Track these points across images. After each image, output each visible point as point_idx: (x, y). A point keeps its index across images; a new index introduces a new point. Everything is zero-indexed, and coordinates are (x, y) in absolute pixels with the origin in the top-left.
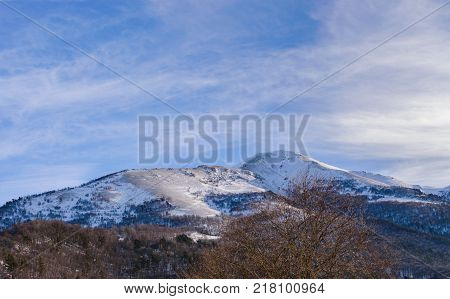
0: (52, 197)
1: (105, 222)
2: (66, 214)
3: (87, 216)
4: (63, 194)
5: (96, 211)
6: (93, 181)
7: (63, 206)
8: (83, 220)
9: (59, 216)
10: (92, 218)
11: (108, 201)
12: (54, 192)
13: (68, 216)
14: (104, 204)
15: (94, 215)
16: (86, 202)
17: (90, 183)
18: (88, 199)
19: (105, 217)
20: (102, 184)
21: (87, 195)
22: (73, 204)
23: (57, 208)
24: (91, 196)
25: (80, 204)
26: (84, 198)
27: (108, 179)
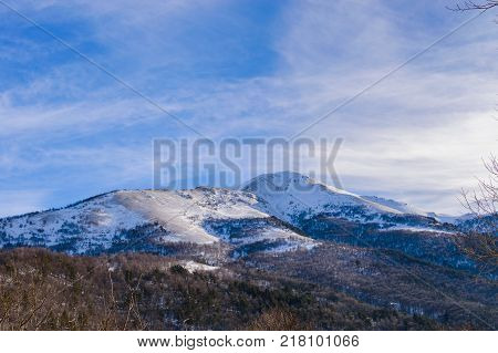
0: (35, 219)
1: (93, 247)
2: (50, 238)
3: (74, 240)
4: (47, 216)
5: (83, 235)
6: (80, 202)
7: (47, 229)
8: (69, 245)
9: (42, 240)
10: (78, 243)
11: (96, 224)
12: (37, 213)
13: (53, 241)
14: (92, 228)
15: (80, 239)
16: (72, 225)
17: (77, 204)
18: (75, 221)
19: (93, 242)
20: (91, 204)
21: (74, 218)
22: (58, 227)
23: (40, 231)
24: (78, 219)
25: (66, 228)
26: (70, 221)
27: (97, 200)
